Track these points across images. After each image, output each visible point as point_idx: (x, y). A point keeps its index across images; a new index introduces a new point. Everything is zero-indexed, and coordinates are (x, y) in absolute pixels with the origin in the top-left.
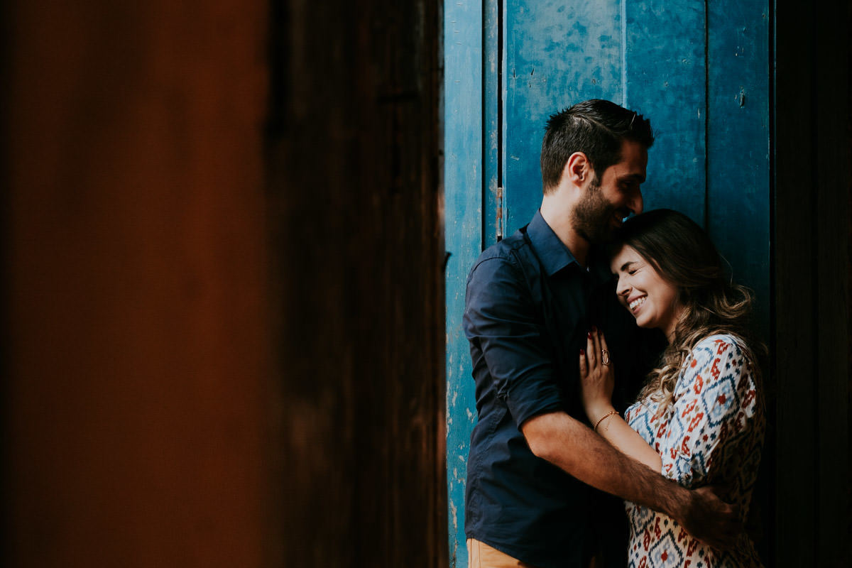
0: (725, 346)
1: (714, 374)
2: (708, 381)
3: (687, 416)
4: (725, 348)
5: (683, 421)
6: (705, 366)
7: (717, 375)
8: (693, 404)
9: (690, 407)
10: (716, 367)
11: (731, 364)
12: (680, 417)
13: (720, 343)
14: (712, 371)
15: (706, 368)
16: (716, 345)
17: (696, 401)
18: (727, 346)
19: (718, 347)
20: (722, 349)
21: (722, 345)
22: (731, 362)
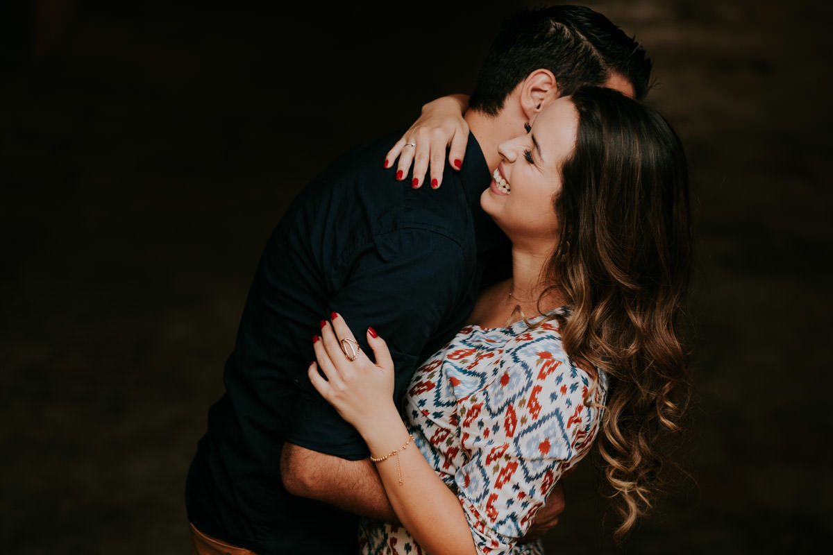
0: (552, 366)
1: (532, 411)
2: (524, 420)
3: (493, 463)
4: (552, 369)
5: (489, 470)
6: (520, 394)
7: (536, 412)
8: (501, 450)
9: (496, 452)
10: (535, 400)
11: (559, 393)
12: (483, 463)
13: (545, 360)
14: (530, 404)
15: (521, 398)
16: (538, 362)
17: (506, 446)
18: (556, 365)
19: (541, 366)
20: (546, 370)
21: (547, 364)
22: (558, 389)
